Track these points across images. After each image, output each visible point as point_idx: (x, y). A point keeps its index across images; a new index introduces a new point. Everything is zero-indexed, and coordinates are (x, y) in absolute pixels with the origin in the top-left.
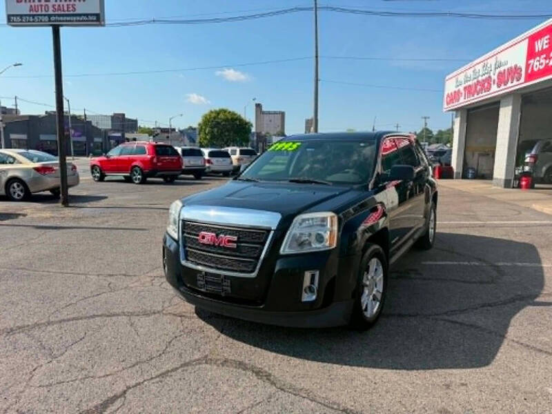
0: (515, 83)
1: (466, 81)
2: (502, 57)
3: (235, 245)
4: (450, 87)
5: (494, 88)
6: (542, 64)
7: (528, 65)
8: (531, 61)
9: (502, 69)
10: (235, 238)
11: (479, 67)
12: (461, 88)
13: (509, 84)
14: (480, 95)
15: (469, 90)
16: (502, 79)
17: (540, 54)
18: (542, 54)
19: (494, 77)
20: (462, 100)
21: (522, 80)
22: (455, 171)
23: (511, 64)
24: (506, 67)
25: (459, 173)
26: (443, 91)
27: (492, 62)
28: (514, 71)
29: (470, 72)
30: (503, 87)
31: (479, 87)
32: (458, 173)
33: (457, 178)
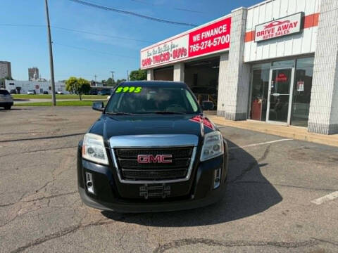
0: (183, 57)
1: (154, 54)
2: (175, 42)
3: (171, 161)
4: (144, 56)
5: (171, 59)
6: (197, 48)
7: (190, 49)
8: (191, 46)
9: (175, 49)
10: (171, 156)
11: (162, 46)
12: (151, 57)
13: (180, 57)
14: (163, 62)
15: (157, 59)
16: (176, 54)
17: (196, 43)
19: (171, 53)
20: (152, 64)
21: (187, 56)
23: (180, 47)
24: (177, 48)
26: (140, 58)
27: (169, 44)
28: (182, 51)
29: (156, 49)
30: (176, 58)
31: (162, 58)
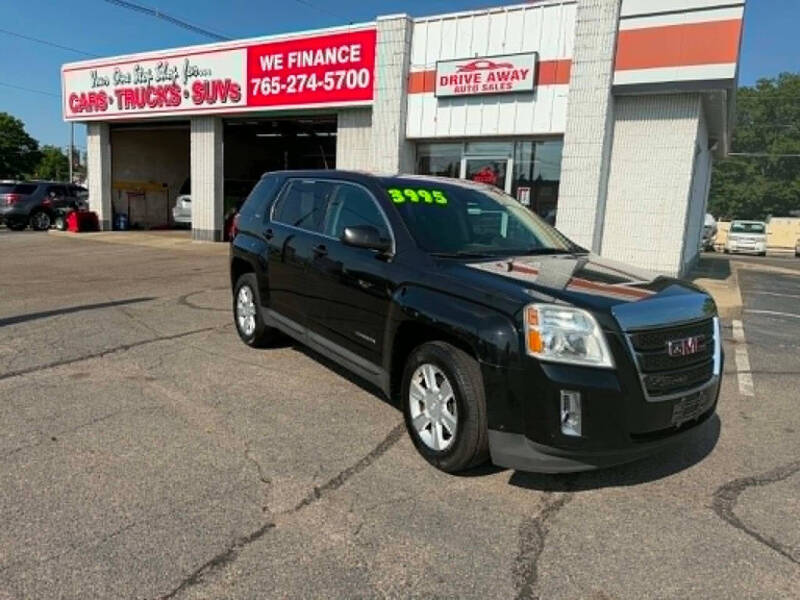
0: (229, 103)
1: (119, 82)
2: (199, 62)
4: (77, 84)
5: (187, 104)
6: (275, 88)
7: (250, 86)
8: (256, 81)
9: (200, 79)
11: (149, 66)
12: (109, 90)
13: (218, 103)
14: (157, 108)
15: (129, 97)
16: (204, 93)
17: (270, 74)
18: (275, 75)
19: (186, 88)
20: (113, 109)
21: (243, 102)
22: (101, 218)
23: (219, 76)
24: (209, 79)
25: (107, 222)
27: (178, 63)
28: (226, 89)
29: (127, 70)
30: (205, 104)
31: (153, 96)
32: (105, 222)
33: (105, 230)
